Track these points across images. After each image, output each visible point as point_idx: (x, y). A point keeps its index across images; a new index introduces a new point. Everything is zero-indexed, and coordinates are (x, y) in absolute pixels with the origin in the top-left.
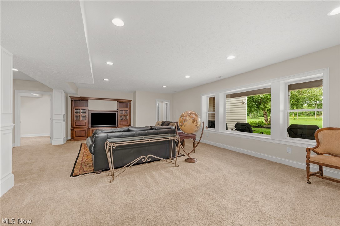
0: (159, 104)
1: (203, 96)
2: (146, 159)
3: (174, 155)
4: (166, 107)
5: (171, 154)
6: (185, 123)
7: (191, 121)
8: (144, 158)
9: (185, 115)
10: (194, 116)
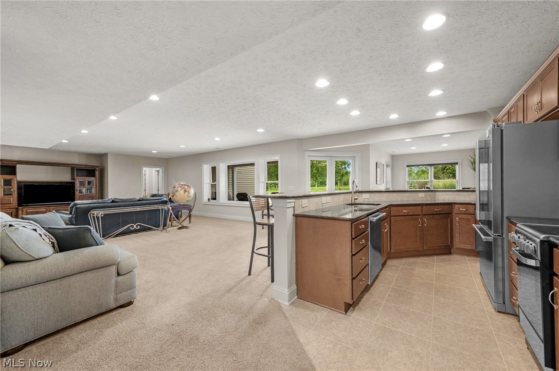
0: (145, 171)
1: (204, 165)
2: (135, 226)
3: (165, 225)
4: (158, 175)
5: (162, 224)
6: (177, 194)
7: (183, 191)
8: (133, 226)
9: (176, 187)
10: (186, 187)
